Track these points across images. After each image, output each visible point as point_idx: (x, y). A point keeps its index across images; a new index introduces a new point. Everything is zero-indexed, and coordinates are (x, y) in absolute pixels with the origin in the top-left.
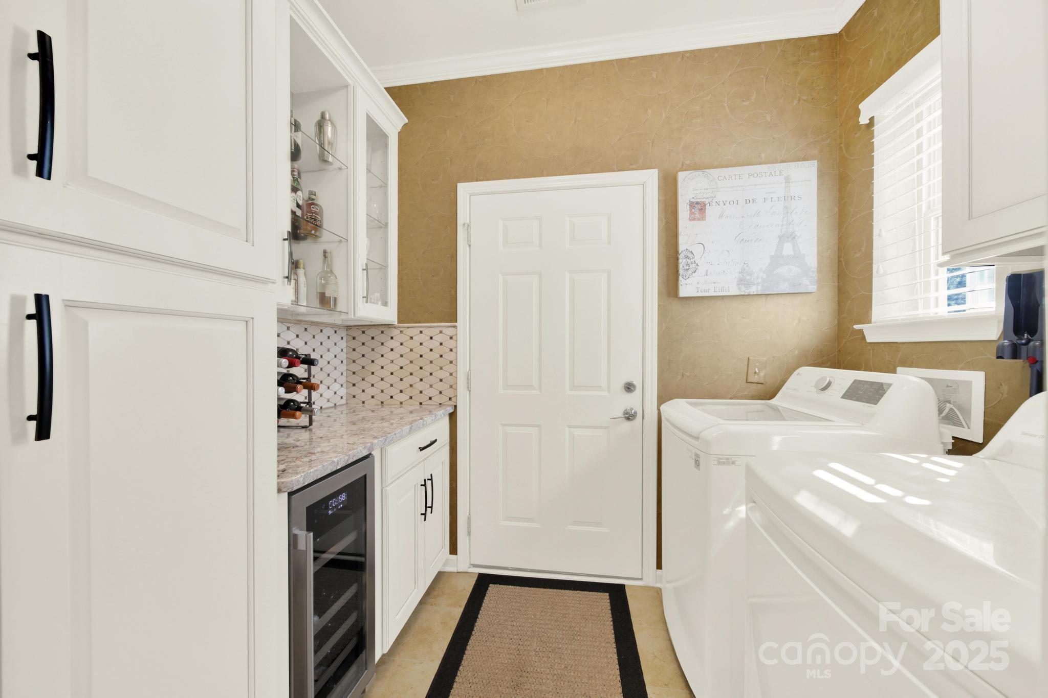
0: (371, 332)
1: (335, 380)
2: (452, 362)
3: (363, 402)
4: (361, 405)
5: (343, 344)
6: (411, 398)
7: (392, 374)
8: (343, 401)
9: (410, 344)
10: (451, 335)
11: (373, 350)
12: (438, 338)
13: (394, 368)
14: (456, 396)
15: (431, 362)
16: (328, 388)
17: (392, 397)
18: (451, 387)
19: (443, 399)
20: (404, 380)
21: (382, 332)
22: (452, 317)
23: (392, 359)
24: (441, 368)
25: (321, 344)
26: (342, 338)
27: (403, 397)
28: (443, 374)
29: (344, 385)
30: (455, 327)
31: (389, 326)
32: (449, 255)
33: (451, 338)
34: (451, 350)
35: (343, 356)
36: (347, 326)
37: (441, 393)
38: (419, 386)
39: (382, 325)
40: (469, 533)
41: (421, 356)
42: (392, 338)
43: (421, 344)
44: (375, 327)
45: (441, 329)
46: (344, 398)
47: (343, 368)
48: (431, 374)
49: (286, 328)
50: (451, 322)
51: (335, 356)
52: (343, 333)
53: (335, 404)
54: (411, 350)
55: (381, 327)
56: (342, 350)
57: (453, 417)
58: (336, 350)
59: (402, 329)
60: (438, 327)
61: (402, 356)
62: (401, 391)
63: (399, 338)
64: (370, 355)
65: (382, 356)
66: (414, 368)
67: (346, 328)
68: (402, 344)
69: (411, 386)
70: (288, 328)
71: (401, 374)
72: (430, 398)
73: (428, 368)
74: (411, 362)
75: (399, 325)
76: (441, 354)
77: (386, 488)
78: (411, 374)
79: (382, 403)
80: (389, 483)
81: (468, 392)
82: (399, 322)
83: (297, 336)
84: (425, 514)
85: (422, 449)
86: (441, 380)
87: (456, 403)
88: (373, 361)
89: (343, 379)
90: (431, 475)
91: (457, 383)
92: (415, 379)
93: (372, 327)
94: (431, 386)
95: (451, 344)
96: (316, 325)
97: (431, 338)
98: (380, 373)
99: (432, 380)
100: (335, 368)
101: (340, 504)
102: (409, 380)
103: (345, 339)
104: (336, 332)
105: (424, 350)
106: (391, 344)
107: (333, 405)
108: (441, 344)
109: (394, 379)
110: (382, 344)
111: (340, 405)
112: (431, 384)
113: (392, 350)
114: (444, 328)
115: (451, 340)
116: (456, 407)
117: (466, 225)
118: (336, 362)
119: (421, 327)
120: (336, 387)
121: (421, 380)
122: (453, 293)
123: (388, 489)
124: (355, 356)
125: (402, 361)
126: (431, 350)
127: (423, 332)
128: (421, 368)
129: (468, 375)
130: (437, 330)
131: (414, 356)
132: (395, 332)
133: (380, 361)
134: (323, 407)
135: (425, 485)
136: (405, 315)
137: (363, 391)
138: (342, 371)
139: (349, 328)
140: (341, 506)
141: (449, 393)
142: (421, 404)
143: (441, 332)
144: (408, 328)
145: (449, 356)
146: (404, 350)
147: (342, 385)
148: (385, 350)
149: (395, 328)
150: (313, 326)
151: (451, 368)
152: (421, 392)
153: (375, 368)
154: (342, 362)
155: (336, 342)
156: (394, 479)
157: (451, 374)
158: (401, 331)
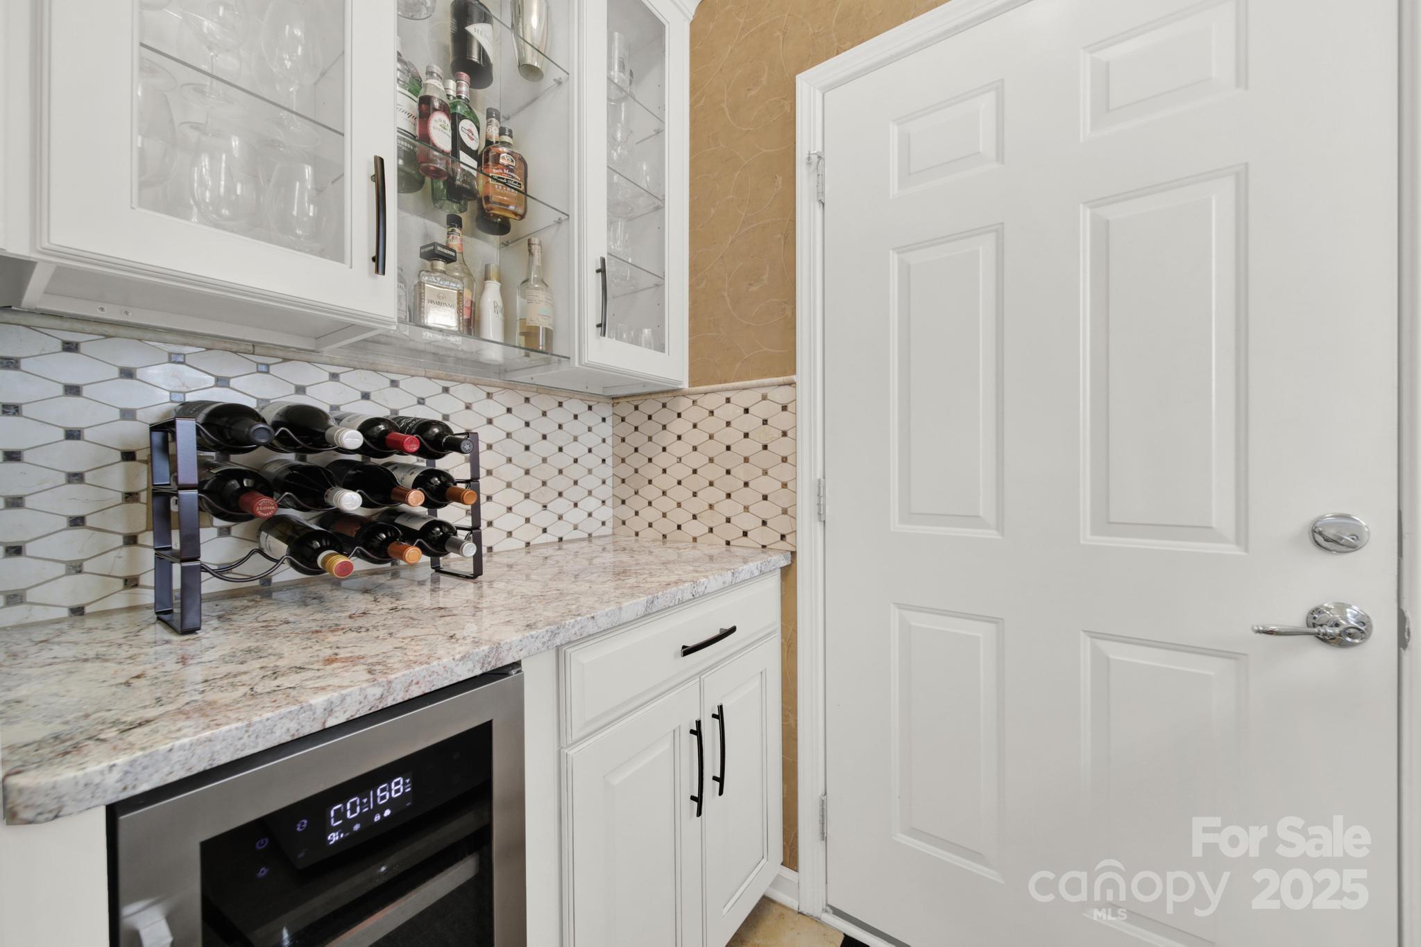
0: (649, 407)
1: (590, 493)
2: (786, 458)
3: (637, 534)
4: (634, 538)
5: (606, 430)
6: (711, 530)
7: (679, 483)
8: (607, 530)
9: (709, 425)
10: (784, 402)
11: (650, 439)
12: (759, 411)
13: (683, 472)
14: (795, 531)
15: (746, 460)
16: (576, 505)
17: (679, 527)
18: (785, 512)
19: (770, 536)
20: (699, 494)
21: (664, 406)
22: (784, 362)
23: (679, 456)
24: (765, 473)
25: (560, 427)
26: (604, 420)
27: (697, 528)
28: (768, 485)
29: (609, 502)
30: (791, 384)
31: (675, 392)
32: (779, 236)
33: (784, 408)
34: (785, 434)
35: (606, 451)
36: (613, 398)
37: (764, 523)
38: (725, 508)
39: (662, 392)
40: (824, 837)
41: (728, 448)
42: (679, 415)
43: (728, 424)
44: (653, 396)
45: (764, 391)
46: (609, 524)
47: (607, 471)
48: (746, 484)
49: (485, 394)
50: (785, 374)
51: (590, 451)
52: (607, 411)
53: (590, 535)
54: (711, 437)
55: (661, 395)
56: (604, 441)
57: (788, 573)
58: (593, 440)
59: (694, 397)
60: (759, 387)
61: (695, 449)
62: (695, 517)
63: (692, 414)
64: (648, 449)
65: (664, 449)
66: (716, 472)
67: (611, 402)
68: (695, 426)
69: (711, 506)
70: (489, 395)
71: (693, 483)
72: (745, 534)
73: (741, 473)
74: (711, 460)
75: (690, 389)
76: (765, 443)
77: (566, 751)
78: (711, 484)
79: (665, 536)
80: (575, 737)
81: (819, 526)
82: (693, 383)
83: (509, 410)
84: (698, 799)
85: (687, 651)
86: (765, 498)
87: (795, 547)
88: (650, 460)
89: (606, 492)
90: (721, 708)
91: (795, 505)
92: (717, 494)
93: (649, 397)
94: (746, 509)
95: (782, 421)
96: (548, 394)
97: (746, 411)
98: (662, 482)
99: (750, 496)
100: (590, 471)
101: (380, 809)
102: (707, 495)
103: (609, 420)
104: (590, 408)
105: (733, 436)
106: (678, 426)
107: (586, 535)
108: (765, 422)
109: (683, 493)
110: (664, 427)
111: (600, 537)
112: (746, 504)
113: (679, 438)
114: (771, 388)
115: (784, 413)
116: (794, 554)
117: (814, 158)
118: (592, 461)
119: (727, 390)
120: (591, 504)
121: (729, 496)
122: (789, 313)
123: (571, 752)
124: (626, 450)
125: (697, 460)
126: (746, 435)
127: (732, 400)
128: (728, 472)
129: (819, 488)
130: (756, 395)
131: (716, 448)
132: (684, 404)
133: (662, 460)
134: (564, 539)
135: (697, 732)
136: (701, 371)
137: (637, 513)
138: (604, 477)
139: (615, 400)
140: (387, 813)
141: (780, 524)
142: (728, 543)
143: (764, 398)
144: (706, 394)
145: (780, 447)
146: (699, 437)
147: (604, 502)
148: (668, 438)
149: (684, 396)
150: (541, 395)
151: (783, 472)
152: (728, 520)
153: (652, 471)
154: (604, 461)
155: (591, 425)
156: (589, 730)
157: (785, 485)
158: (693, 401)
